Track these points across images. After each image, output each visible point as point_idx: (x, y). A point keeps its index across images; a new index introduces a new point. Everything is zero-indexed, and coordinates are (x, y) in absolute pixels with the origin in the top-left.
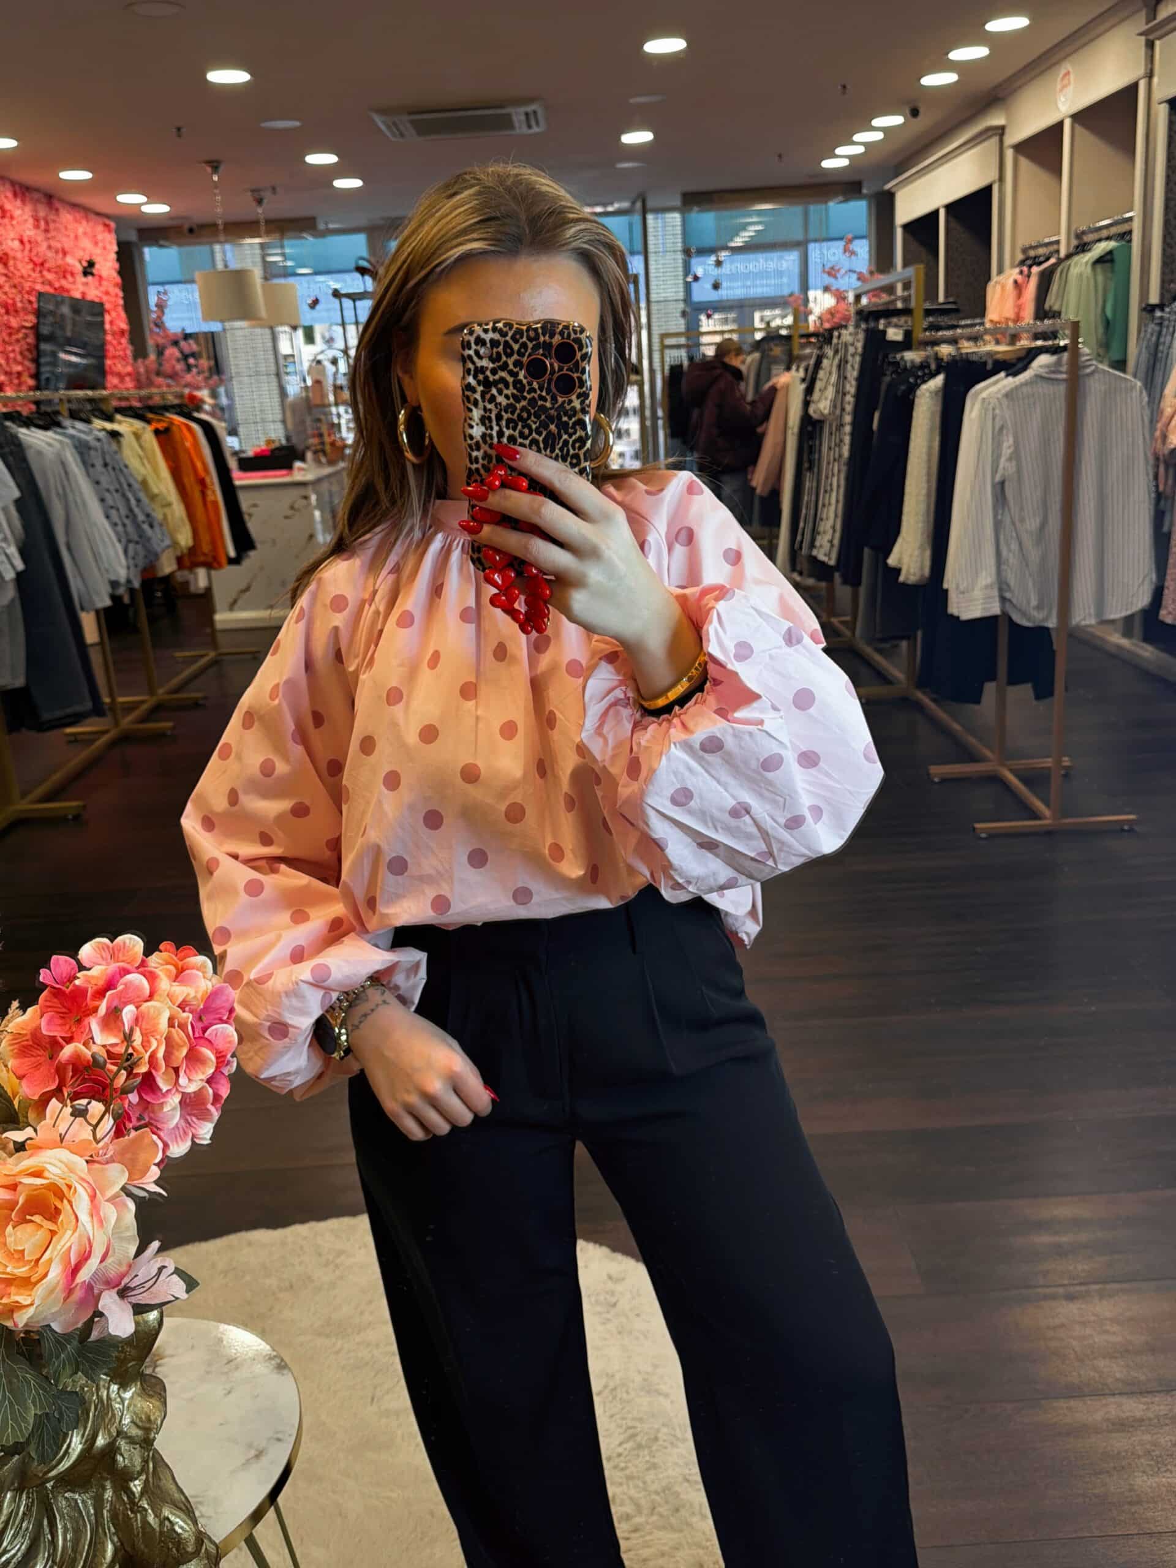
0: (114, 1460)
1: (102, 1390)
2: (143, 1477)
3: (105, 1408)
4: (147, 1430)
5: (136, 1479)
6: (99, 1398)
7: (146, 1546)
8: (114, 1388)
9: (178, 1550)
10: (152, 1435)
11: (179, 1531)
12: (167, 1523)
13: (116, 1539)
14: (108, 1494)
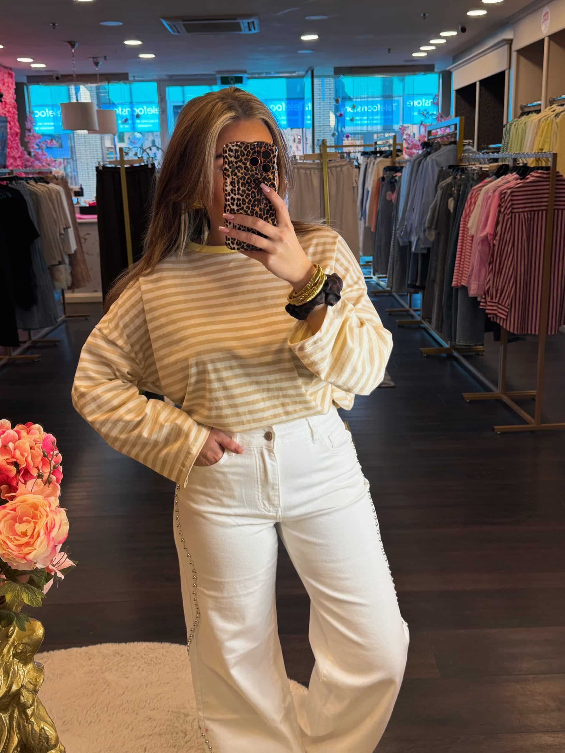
0: (19, 699)
1: (15, 665)
2: (33, 708)
3: (15, 674)
4: (35, 686)
5: (29, 708)
6: (14, 669)
7: (34, 741)
8: (22, 665)
9: (47, 743)
10: (38, 688)
11: (48, 734)
12: (43, 730)
13: (19, 736)
14: (16, 714)
